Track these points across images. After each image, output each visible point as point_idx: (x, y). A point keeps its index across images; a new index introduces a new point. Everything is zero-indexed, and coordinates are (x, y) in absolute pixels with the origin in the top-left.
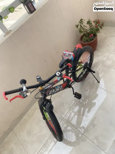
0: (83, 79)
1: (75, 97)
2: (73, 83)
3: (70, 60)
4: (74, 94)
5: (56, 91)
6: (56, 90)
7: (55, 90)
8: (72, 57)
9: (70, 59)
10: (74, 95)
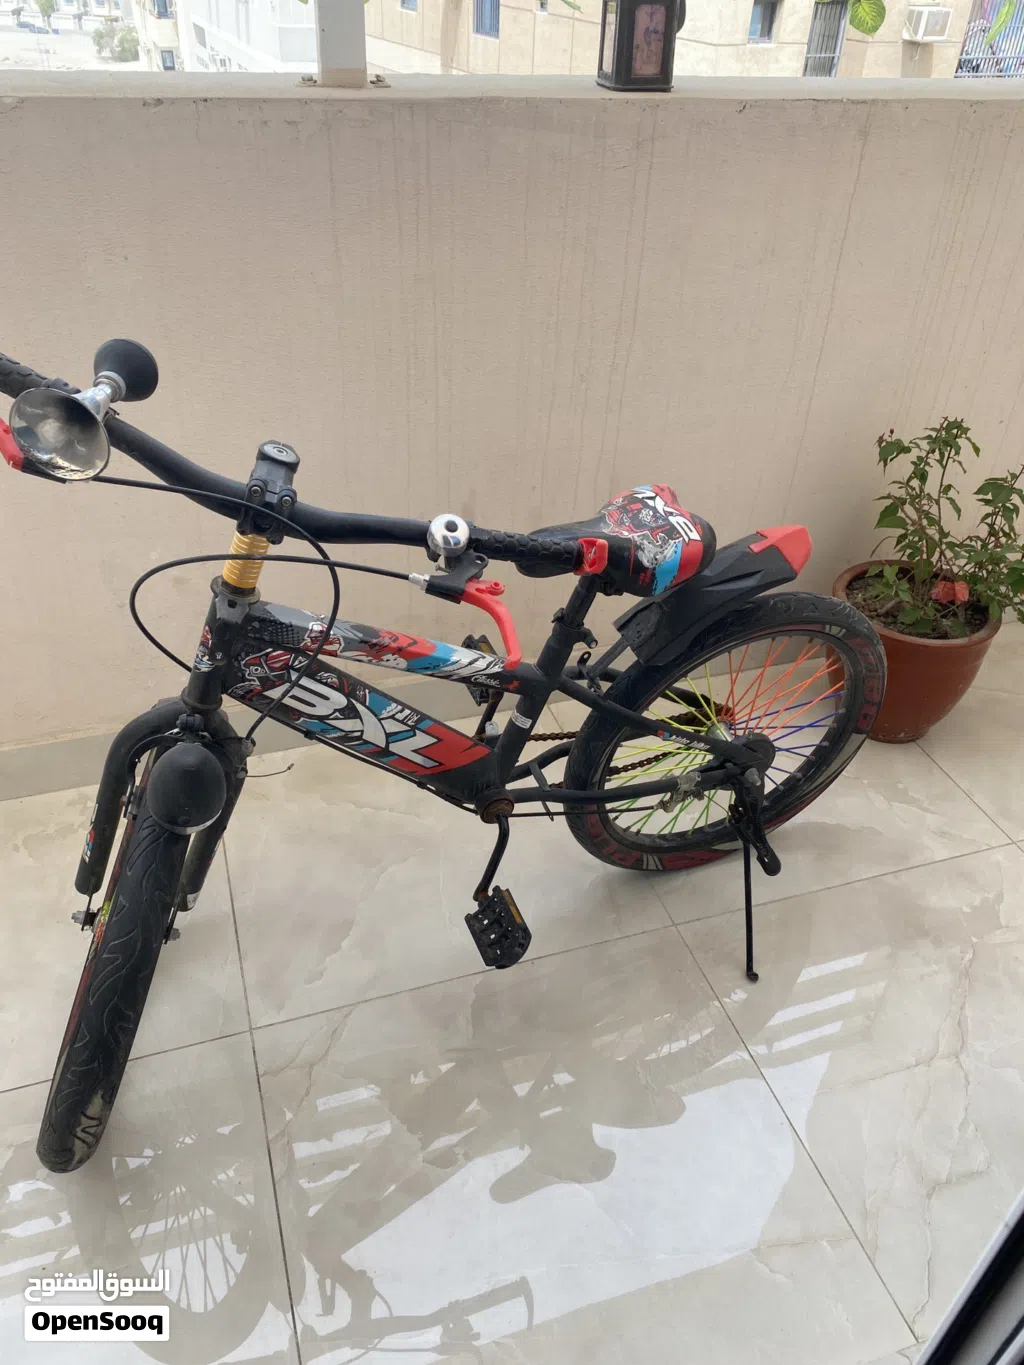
0: (652, 861)
1: (469, 919)
2: (536, 806)
3: (639, 566)
4: (481, 892)
5: (347, 725)
6: (357, 715)
7: (349, 712)
8: (671, 552)
9: (645, 559)
10: (474, 907)
